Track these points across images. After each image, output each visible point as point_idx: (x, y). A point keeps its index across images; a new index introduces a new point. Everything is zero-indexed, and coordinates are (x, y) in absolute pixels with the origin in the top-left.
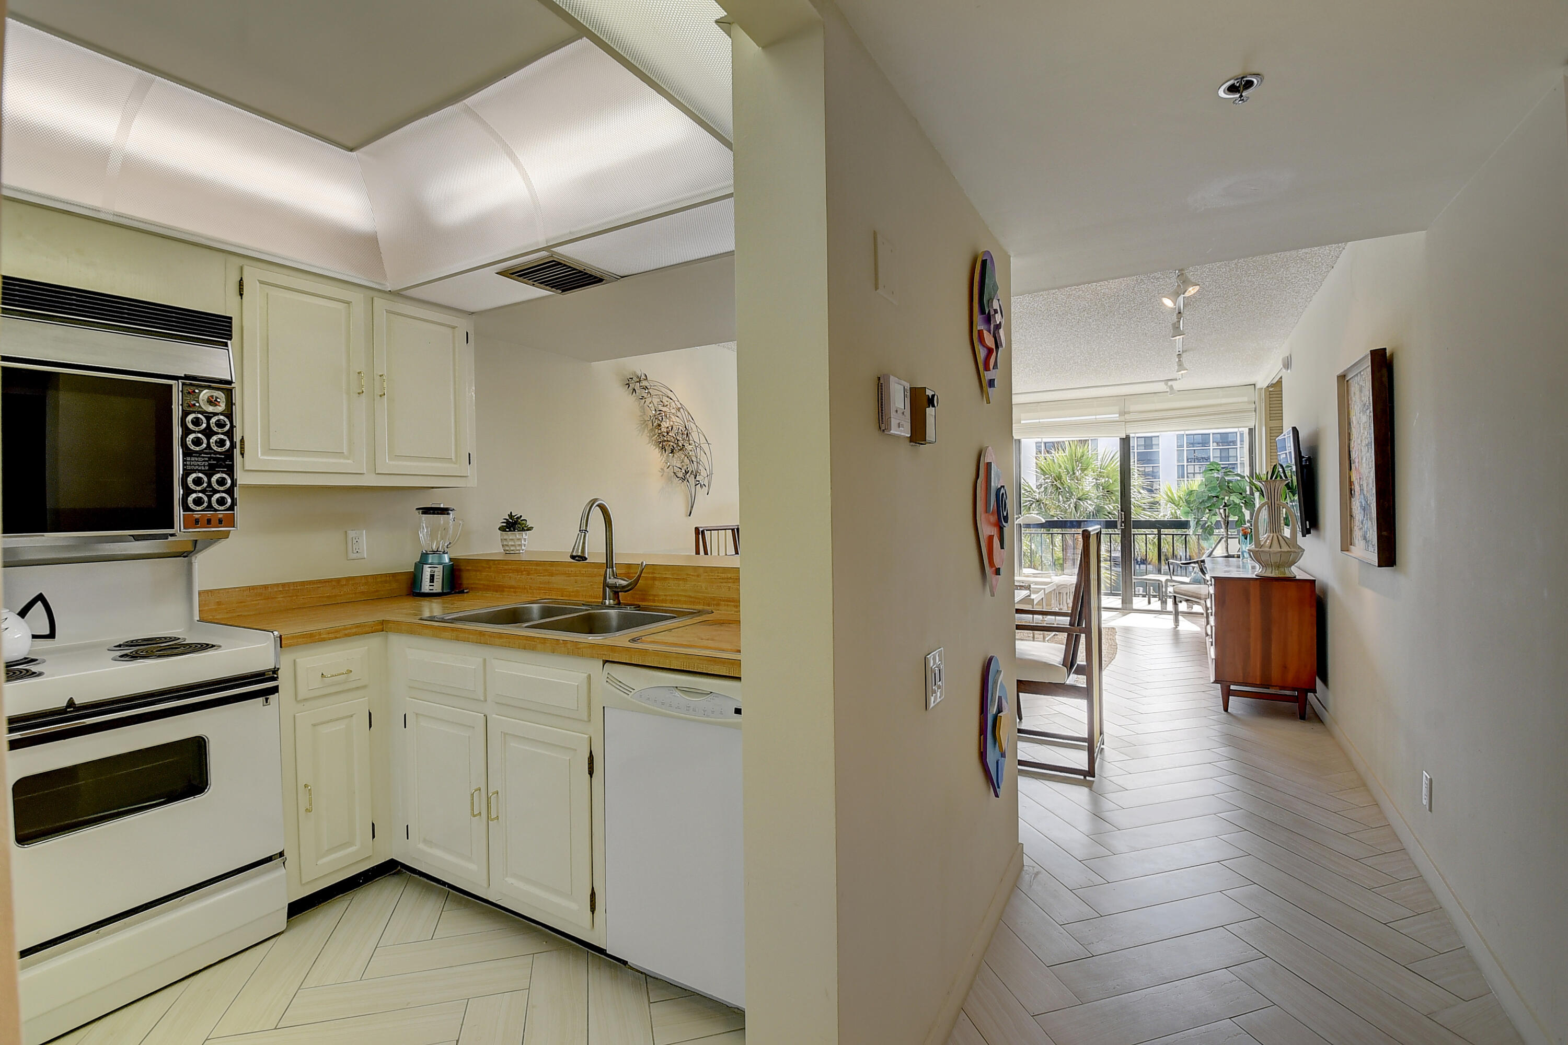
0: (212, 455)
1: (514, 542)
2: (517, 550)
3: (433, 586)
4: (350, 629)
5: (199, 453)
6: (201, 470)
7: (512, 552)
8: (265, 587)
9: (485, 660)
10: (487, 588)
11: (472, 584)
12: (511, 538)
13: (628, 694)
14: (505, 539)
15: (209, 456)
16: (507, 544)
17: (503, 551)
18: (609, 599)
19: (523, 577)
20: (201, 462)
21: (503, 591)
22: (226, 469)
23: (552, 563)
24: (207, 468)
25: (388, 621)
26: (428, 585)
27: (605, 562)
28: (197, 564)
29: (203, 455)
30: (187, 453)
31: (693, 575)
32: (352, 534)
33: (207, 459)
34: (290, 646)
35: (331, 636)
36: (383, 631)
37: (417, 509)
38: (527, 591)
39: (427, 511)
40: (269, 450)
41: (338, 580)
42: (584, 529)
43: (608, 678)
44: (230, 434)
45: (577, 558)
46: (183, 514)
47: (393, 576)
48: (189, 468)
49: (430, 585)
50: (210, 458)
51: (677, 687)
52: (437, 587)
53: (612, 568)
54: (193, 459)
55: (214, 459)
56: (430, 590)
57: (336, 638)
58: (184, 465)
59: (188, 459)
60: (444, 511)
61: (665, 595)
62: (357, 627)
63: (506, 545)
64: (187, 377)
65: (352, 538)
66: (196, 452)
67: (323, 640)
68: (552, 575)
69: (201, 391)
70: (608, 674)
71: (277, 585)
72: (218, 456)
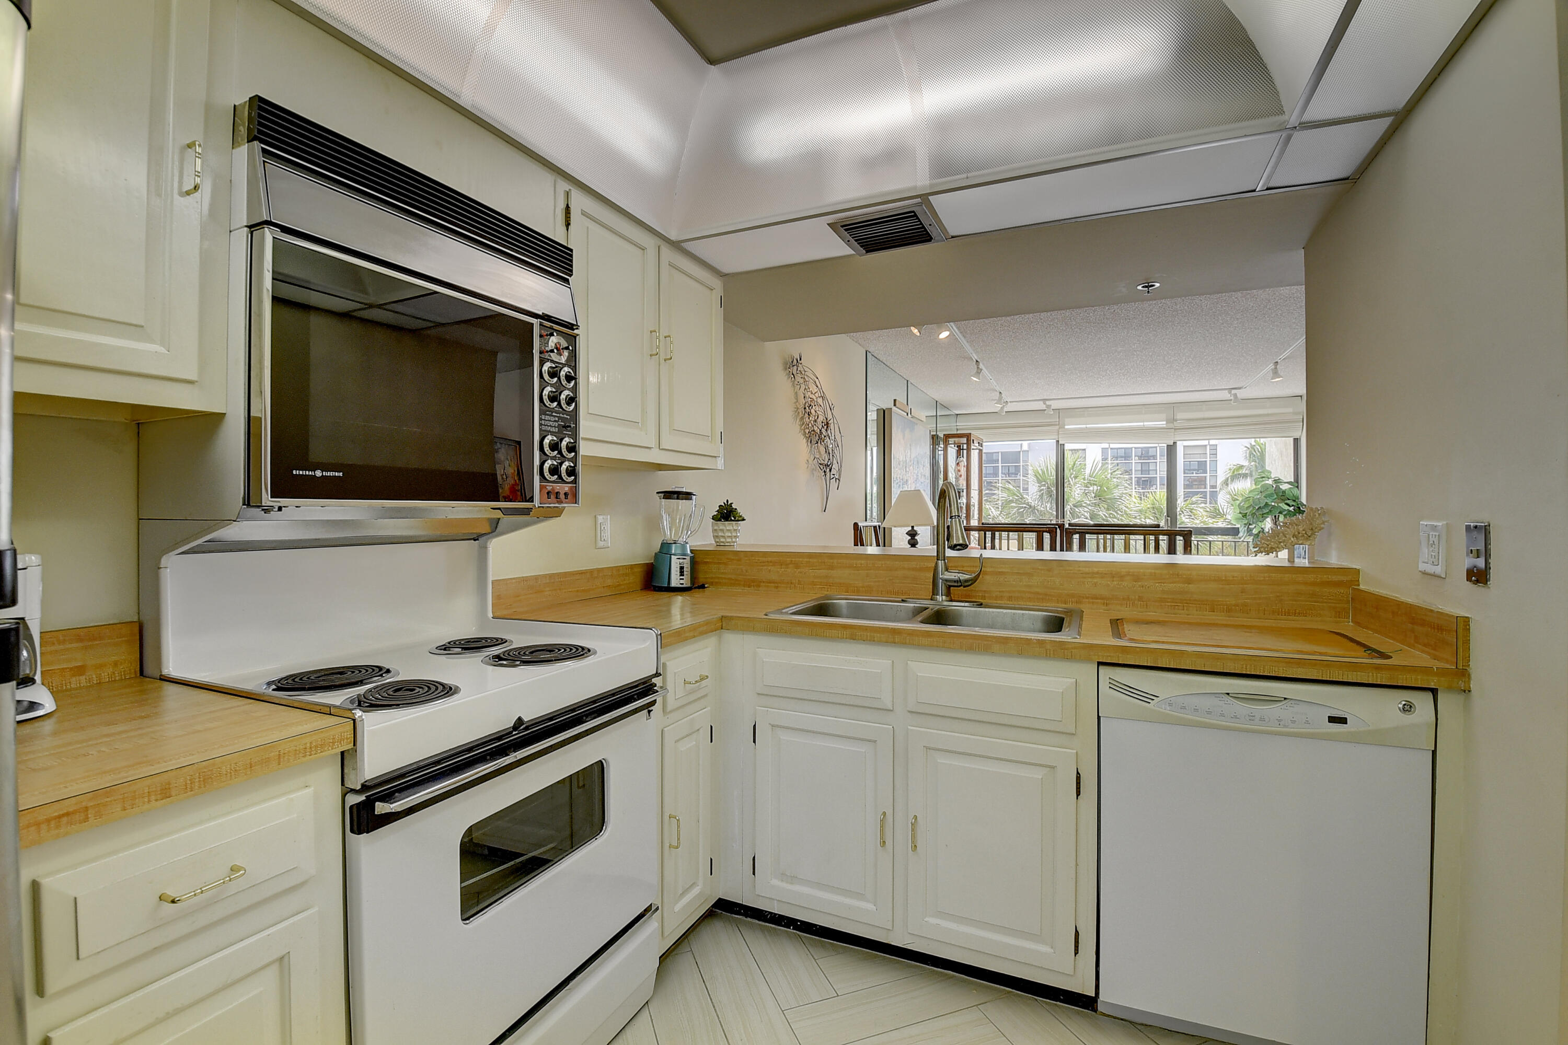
0: (561, 415)
1: (731, 533)
2: (728, 542)
3: (683, 579)
4: (703, 626)
6: (553, 432)
7: (727, 544)
8: (536, 578)
9: (893, 661)
11: (712, 578)
12: (728, 528)
13: (1150, 703)
14: (720, 530)
15: (558, 415)
16: (723, 535)
18: (942, 595)
19: (789, 570)
20: (553, 423)
22: (570, 433)
24: (559, 430)
26: (679, 579)
28: (491, 548)
29: (554, 414)
30: (544, 410)
32: (600, 519)
33: (557, 419)
36: (722, 629)
37: (658, 493)
39: (668, 495)
41: (591, 572)
42: (957, 514)
43: (1110, 683)
44: (575, 391)
45: (958, 547)
46: (540, 485)
47: (631, 568)
48: (545, 428)
49: (681, 579)
50: (559, 418)
51: (1228, 694)
52: (686, 582)
53: (944, 560)
54: (548, 418)
55: (563, 419)
56: (681, 584)
57: (694, 637)
58: (541, 425)
59: (545, 417)
60: (688, 496)
63: (722, 536)
64: (543, 316)
65: (601, 523)
66: (551, 409)
68: (832, 568)
69: (551, 336)
70: (1110, 678)
71: (545, 576)
72: (565, 416)
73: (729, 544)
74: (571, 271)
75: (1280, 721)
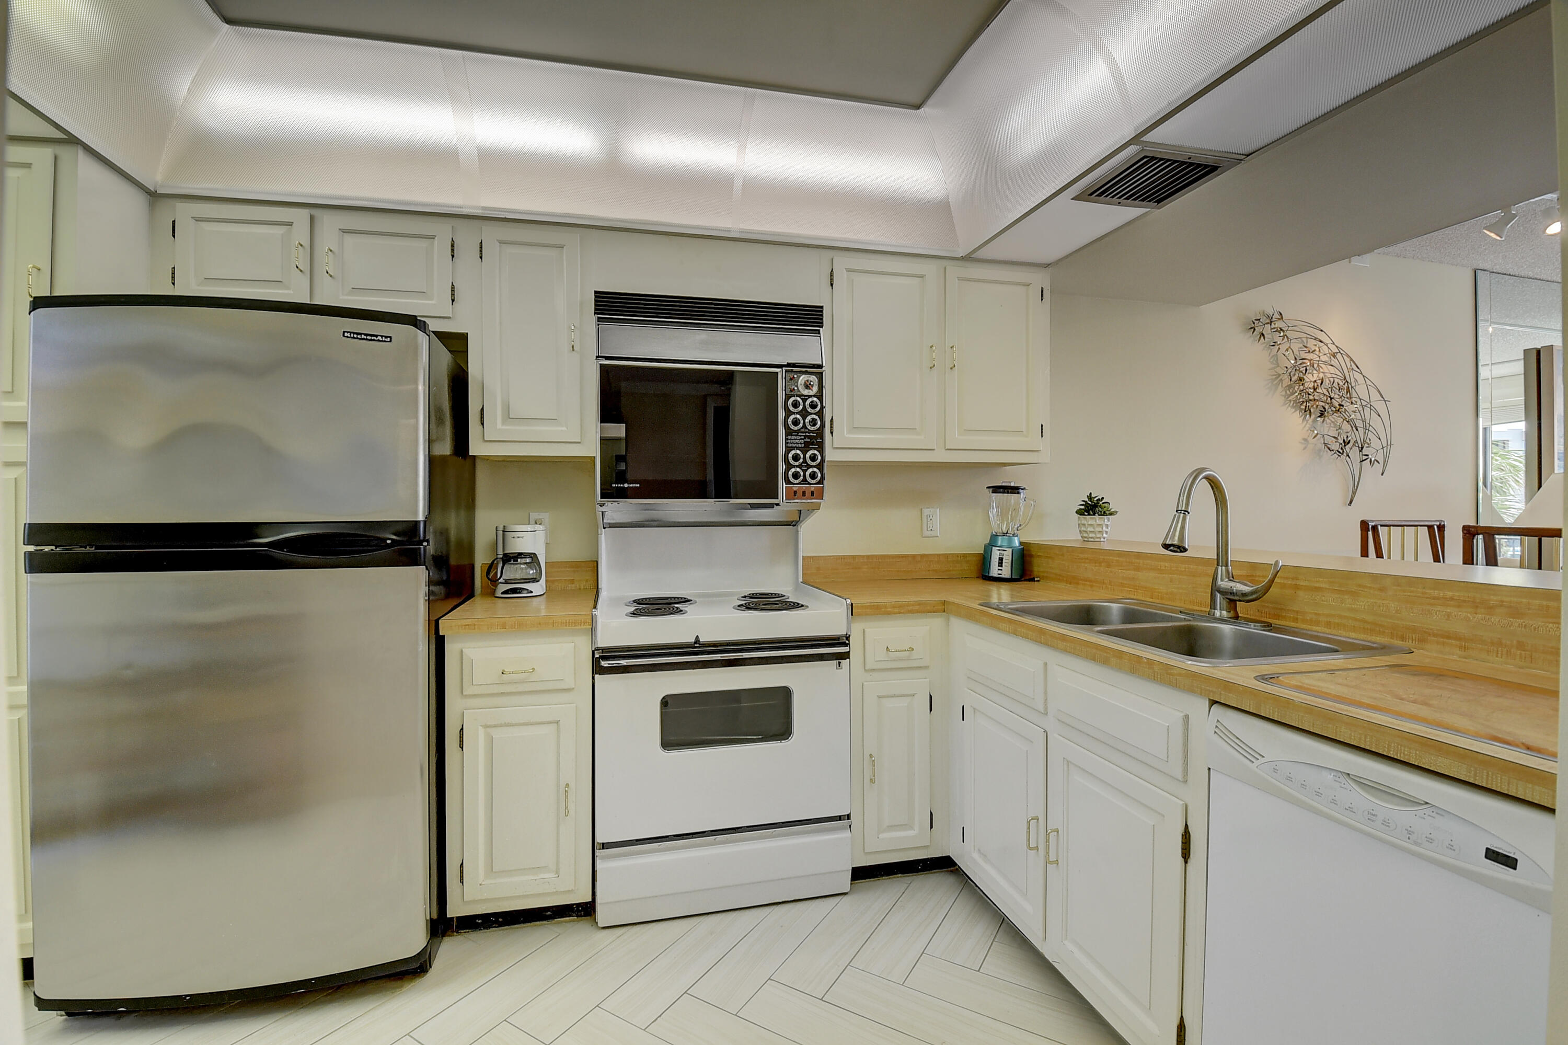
0: (807, 434)
1: (1094, 528)
2: (1098, 538)
3: (1001, 570)
4: (913, 605)
5: (798, 431)
6: (799, 447)
7: (1090, 540)
8: (854, 557)
9: (1046, 664)
10: (1059, 578)
11: (1043, 572)
12: (1089, 523)
13: (1253, 762)
14: (1082, 524)
15: (805, 434)
16: (1085, 529)
17: (1081, 538)
18: (1220, 610)
19: (1102, 569)
20: (798, 440)
21: (1078, 584)
22: (817, 446)
23: (1139, 555)
24: (803, 445)
25: (949, 603)
26: (997, 569)
27: (1216, 558)
28: (801, 532)
29: (800, 434)
30: (789, 432)
31: (1370, 588)
32: (926, 512)
33: (803, 437)
34: (859, 615)
35: (896, 610)
36: (944, 611)
37: (988, 488)
38: (1106, 586)
39: (997, 489)
40: (855, 429)
41: (914, 556)
42: (1183, 509)
43: (1217, 727)
44: (820, 414)
45: (1172, 548)
46: (786, 487)
47: (963, 556)
48: (790, 445)
49: (999, 570)
50: (805, 437)
51: (1349, 774)
52: (1006, 572)
53: (1227, 565)
54: (793, 437)
55: (809, 437)
56: (998, 574)
57: (900, 613)
58: (786, 443)
59: (789, 437)
60: (1015, 490)
61: (1316, 614)
62: (919, 604)
63: (1084, 531)
64: (789, 365)
65: (927, 516)
66: (795, 431)
67: (889, 613)
68: (1138, 569)
69: (799, 377)
70: (1218, 721)
71: (863, 556)
72: (811, 434)
73: (1092, 540)
74: (822, 323)
75: (1410, 833)
